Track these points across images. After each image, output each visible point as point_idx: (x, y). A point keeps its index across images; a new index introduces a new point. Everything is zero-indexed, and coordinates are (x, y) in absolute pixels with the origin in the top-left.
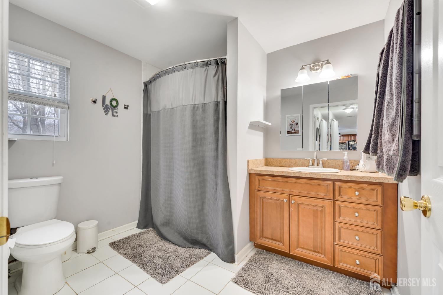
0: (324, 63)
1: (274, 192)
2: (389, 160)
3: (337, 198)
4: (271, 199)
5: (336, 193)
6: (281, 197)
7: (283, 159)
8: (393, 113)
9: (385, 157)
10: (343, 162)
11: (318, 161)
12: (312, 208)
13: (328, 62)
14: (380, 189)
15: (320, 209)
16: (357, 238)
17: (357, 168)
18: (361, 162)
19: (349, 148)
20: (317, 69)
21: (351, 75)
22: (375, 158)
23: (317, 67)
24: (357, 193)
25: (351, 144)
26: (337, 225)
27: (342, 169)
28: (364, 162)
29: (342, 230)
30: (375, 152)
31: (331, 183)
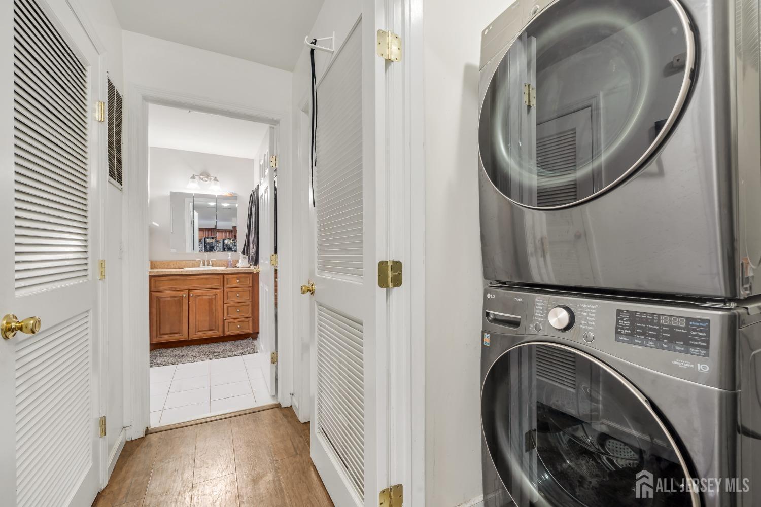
0: (213, 179)
1: (172, 290)
2: (252, 257)
3: (225, 287)
4: (168, 297)
5: (225, 283)
6: (179, 293)
7: (172, 261)
8: (253, 236)
9: (251, 256)
10: (228, 262)
11: (208, 261)
12: (207, 297)
13: (216, 180)
14: (250, 276)
15: (213, 297)
16: (238, 310)
17: (237, 265)
18: (240, 261)
19: (224, 250)
20: (206, 181)
21: (233, 193)
22: (247, 256)
23: (206, 179)
24: (238, 281)
25: (226, 243)
26: (226, 305)
27: (227, 267)
28: (242, 260)
29: (229, 308)
30: (247, 254)
31: (221, 276)
